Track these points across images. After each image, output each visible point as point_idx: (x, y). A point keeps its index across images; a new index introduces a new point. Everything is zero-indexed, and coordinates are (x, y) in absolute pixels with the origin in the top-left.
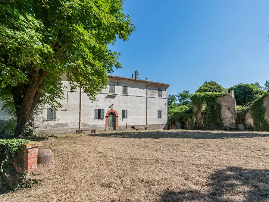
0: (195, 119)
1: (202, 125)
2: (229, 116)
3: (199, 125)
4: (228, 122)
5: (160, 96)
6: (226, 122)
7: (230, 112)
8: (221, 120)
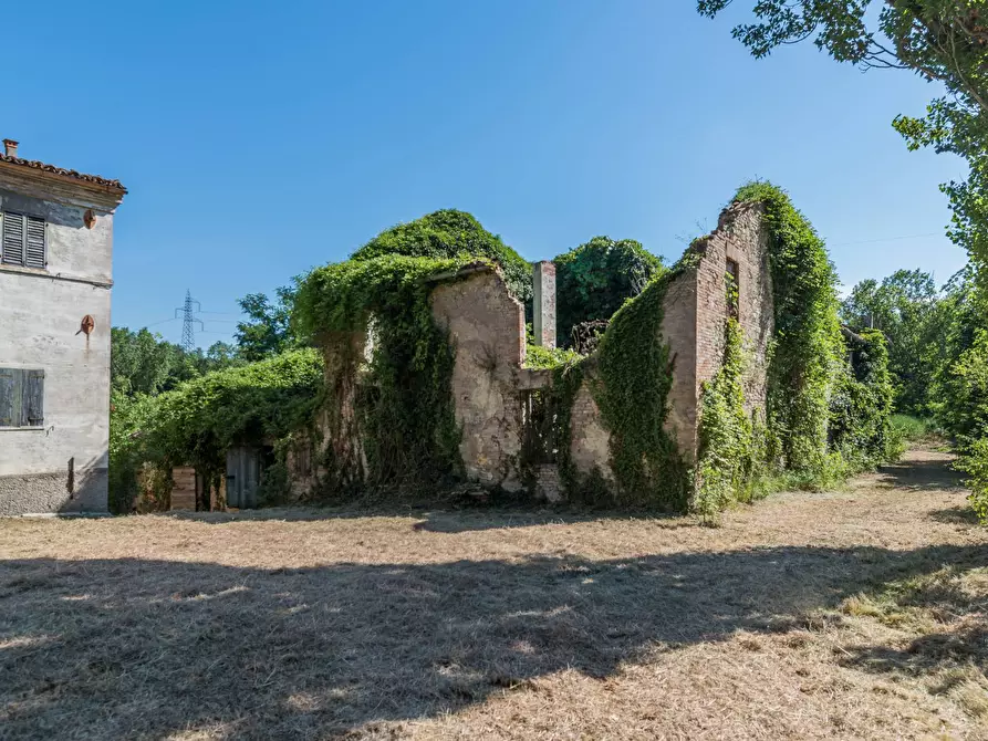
0: (327, 436)
1: (362, 472)
2: (490, 414)
3: (344, 474)
4: (486, 453)
6: (474, 455)
7: (496, 383)
8: (453, 439)
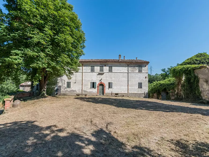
0: (177, 91)
1: (183, 97)
2: (207, 89)
3: (180, 97)
4: (206, 95)
5: (140, 71)
6: (204, 95)
7: (208, 85)
8: (200, 93)
